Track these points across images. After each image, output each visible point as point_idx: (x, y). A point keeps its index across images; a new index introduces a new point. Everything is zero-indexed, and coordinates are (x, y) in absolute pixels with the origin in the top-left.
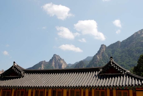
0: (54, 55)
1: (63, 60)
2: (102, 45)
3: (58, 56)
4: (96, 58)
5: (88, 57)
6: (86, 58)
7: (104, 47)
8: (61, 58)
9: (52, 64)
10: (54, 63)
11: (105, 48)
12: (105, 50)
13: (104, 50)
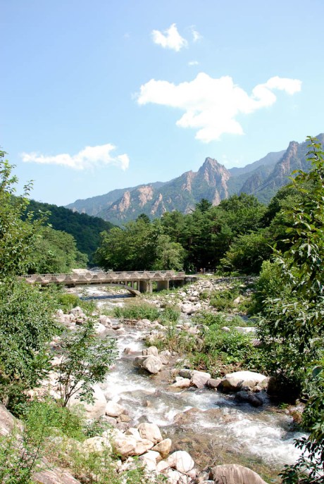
0: (207, 159)
1: (223, 166)
2: (292, 143)
3: (214, 160)
4: (280, 169)
5: (270, 155)
6: (266, 155)
7: (294, 146)
8: (218, 164)
9: (204, 176)
10: (207, 174)
11: (296, 148)
12: (297, 152)
13: (295, 151)
